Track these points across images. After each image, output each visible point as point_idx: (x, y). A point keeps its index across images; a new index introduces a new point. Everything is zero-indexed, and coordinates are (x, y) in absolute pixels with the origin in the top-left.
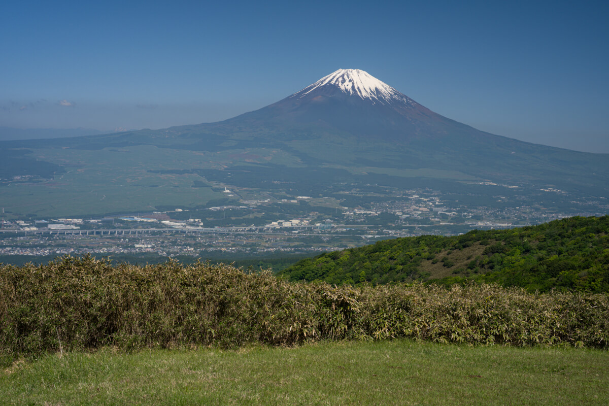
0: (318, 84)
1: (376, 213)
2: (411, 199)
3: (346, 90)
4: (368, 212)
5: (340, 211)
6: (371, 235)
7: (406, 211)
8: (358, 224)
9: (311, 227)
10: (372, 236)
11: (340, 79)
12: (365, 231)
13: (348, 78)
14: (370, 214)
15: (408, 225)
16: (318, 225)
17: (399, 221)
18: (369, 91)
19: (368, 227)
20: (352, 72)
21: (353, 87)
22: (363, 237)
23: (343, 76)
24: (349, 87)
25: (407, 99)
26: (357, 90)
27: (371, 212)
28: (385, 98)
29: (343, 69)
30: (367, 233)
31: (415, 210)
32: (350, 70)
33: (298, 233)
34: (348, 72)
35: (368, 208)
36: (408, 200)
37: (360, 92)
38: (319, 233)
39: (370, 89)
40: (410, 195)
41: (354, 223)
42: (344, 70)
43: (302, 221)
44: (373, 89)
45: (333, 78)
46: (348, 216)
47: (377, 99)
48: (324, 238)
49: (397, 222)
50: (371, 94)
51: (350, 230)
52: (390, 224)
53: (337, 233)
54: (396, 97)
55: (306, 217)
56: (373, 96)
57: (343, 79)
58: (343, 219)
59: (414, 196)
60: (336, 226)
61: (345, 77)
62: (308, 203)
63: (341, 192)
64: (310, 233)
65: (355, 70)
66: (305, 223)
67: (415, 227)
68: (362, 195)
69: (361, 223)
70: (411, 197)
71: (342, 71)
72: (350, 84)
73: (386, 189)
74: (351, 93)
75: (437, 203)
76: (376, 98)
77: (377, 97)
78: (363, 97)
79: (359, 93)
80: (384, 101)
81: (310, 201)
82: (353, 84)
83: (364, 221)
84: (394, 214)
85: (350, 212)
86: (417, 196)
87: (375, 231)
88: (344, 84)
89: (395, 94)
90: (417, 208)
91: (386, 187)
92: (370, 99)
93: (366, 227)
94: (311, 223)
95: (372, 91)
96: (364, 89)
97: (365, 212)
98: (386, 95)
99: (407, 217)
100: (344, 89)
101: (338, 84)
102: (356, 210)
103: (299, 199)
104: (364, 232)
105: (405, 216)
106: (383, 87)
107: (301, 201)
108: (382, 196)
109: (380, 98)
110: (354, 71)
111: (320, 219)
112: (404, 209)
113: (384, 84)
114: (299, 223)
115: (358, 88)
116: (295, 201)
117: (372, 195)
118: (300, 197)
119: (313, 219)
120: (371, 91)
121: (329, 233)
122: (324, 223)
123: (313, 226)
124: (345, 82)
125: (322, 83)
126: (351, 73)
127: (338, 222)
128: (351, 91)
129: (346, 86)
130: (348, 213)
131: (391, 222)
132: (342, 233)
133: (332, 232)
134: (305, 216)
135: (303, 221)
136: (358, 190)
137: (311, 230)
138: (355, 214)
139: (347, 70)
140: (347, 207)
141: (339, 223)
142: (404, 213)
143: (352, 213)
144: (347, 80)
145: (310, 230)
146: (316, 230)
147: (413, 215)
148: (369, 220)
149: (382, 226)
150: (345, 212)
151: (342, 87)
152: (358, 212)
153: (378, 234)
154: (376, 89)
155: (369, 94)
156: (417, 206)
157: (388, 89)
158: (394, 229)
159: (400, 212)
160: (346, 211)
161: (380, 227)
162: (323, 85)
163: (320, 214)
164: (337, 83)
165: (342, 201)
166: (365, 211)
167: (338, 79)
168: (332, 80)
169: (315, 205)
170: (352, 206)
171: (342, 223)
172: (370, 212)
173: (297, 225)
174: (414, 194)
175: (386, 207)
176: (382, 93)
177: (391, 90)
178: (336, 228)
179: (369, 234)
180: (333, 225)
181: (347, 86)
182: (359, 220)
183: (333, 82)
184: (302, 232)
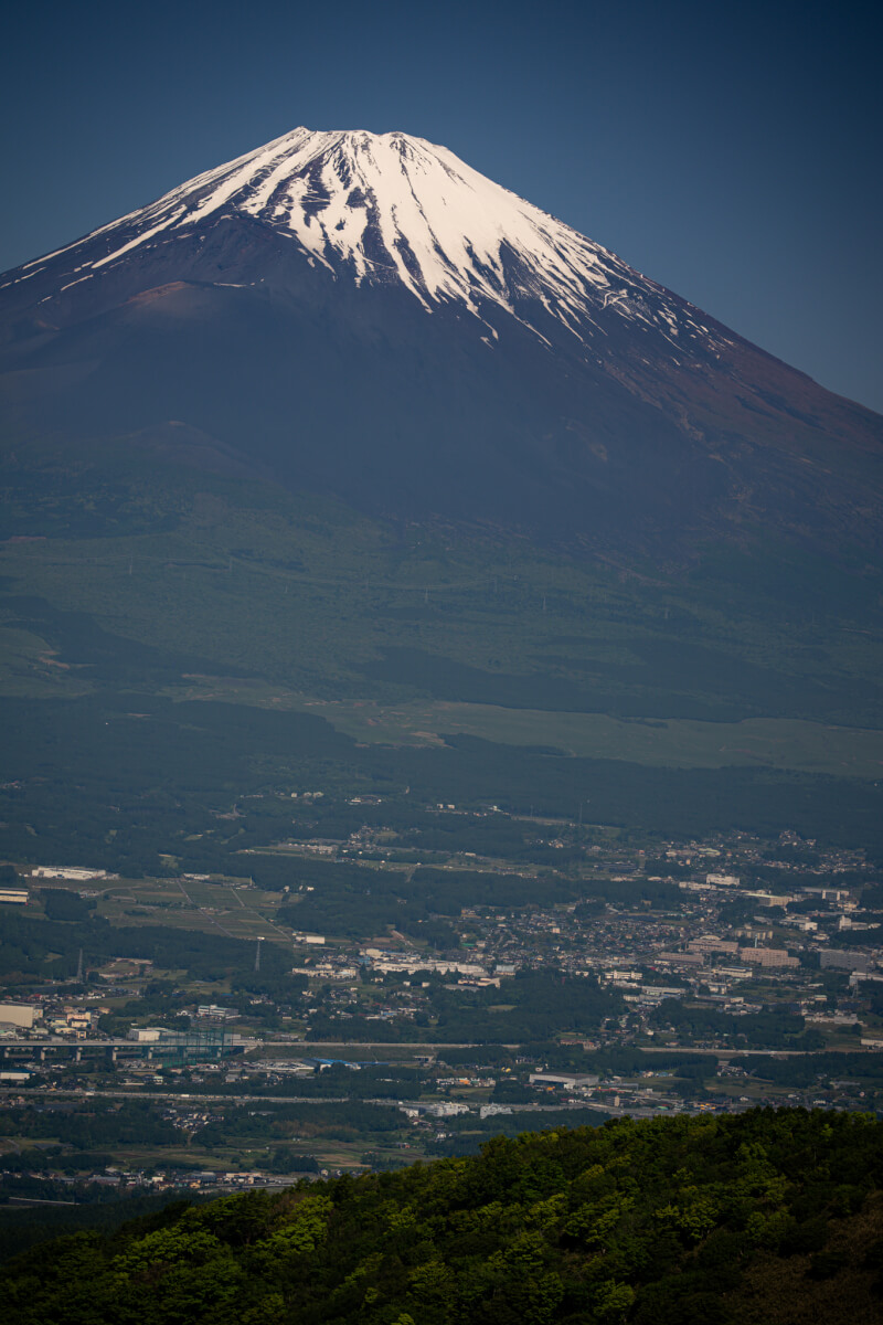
0: (168, 214)
1: (491, 972)
2: (694, 898)
3: (332, 252)
4: (443, 968)
5: (281, 957)
6: (459, 1099)
7: (663, 961)
8: (381, 1032)
9: (109, 1049)
10: (465, 1109)
11: (299, 189)
12: (422, 1074)
13: (346, 181)
14: (455, 977)
15: (673, 1048)
16: (149, 1036)
17: (623, 1024)
18: (463, 262)
19: (441, 1055)
20: (365, 147)
21: (372, 237)
22: (413, 1113)
23: (314, 168)
24: (350, 239)
25: (681, 317)
26: (396, 256)
27: (463, 969)
28: (554, 304)
29: (313, 128)
30: (432, 1088)
31: (716, 958)
32: (358, 136)
33: (27, 1084)
34: (348, 149)
35: (445, 945)
36: (678, 898)
37: (412, 265)
38: (151, 1087)
39: (470, 251)
40: (684, 874)
41: (357, 1029)
42: (319, 134)
43: (53, 1011)
44: (488, 249)
45: (257, 182)
46: (327, 987)
47: (509, 309)
48: (184, 1113)
49: (613, 1026)
50: (474, 281)
51: (338, 1069)
52: (567, 1039)
53: (257, 1085)
54: (616, 300)
55: (79, 990)
56: (488, 290)
57: (316, 184)
58: (298, 1007)
59: (711, 878)
60: (251, 1044)
61: (329, 175)
62: (92, 904)
63: (291, 846)
64: (100, 1087)
65: (387, 138)
66: (75, 1022)
67: (714, 1059)
68: (408, 869)
69: (404, 1030)
70: (696, 886)
71: (312, 143)
72: (357, 220)
73: (551, 834)
74: (361, 268)
75: (844, 923)
76: (502, 302)
77: (511, 301)
78: (426, 295)
79: (404, 274)
80: (547, 322)
81: (106, 897)
82: (373, 216)
83: (421, 1020)
84: (592, 982)
85: (340, 966)
86: (729, 880)
87: (483, 1076)
88: (323, 215)
89: (616, 284)
90: (731, 947)
91: (549, 822)
92: (471, 307)
93: (427, 1054)
94: (105, 1026)
95: (484, 260)
96: (438, 249)
97: (428, 966)
98: (561, 290)
99: (669, 1003)
100: (321, 246)
101: (287, 216)
102: (374, 953)
103: (41, 879)
104: (416, 1085)
105: (655, 994)
106: (548, 240)
107: (57, 898)
108: (529, 872)
109: (527, 307)
110: (382, 143)
111: (159, 1005)
112: (654, 954)
113: (554, 227)
114: (36, 1023)
115: (402, 244)
116: (20, 897)
117: (464, 868)
118: (49, 873)
119: (121, 1002)
120: (476, 263)
121: (215, 1084)
122: (183, 1024)
123: (118, 1042)
124: (323, 206)
125: (193, 208)
126: (362, 157)
127: (264, 1021)
128: (358, 256)
129: (330, 230)
130: (325, 969)
131: (576, 1026)
132: (291, 1084)
133: (230, 1079)
134: (73, 981)
135: (63, 1015)
136: (388, 833)
137: (109, 1067)
138: (367, 974)
139: (337, 134)
140: (318, 933)
141: (276, 1026)
142: (651, 977)
143: (345, 973)
144: (340, 196)
145: (101, 1065)
146: (135, 1066)
147: (704, 990)
148: (444, 1002)
149: (522, 1052)
150: (311, 965)
151: (310, 237)
152: (386, 968)
153: (496, 1097)
154: (506, 250)
155: (465, 282)
156: (727, 938)
157: (572, 257)
158: (592, 1071)
159: (628, 970)
160: (316, 955)
161: (513, 1055)
162: (196, 216)
163: (159, 974)
164: (280, 210)
165: (295, 898)
166: (424, 958)
167: (283, 185)
168: (249, 190)
169: (134, 922)
170: (350, 930)
171: (291, 1028)
172: (453, 967)
173: (24, 1033)
174: (711, 865)
175: (550, 939)
176: (536, 276)
177: (594, 259)
178: (255, 1056)
179: (447, 1096)
180: (237, 1040)
181: (340, 227)
182: (388, 1014)
183: (253, 206)
184: (54, 1077)
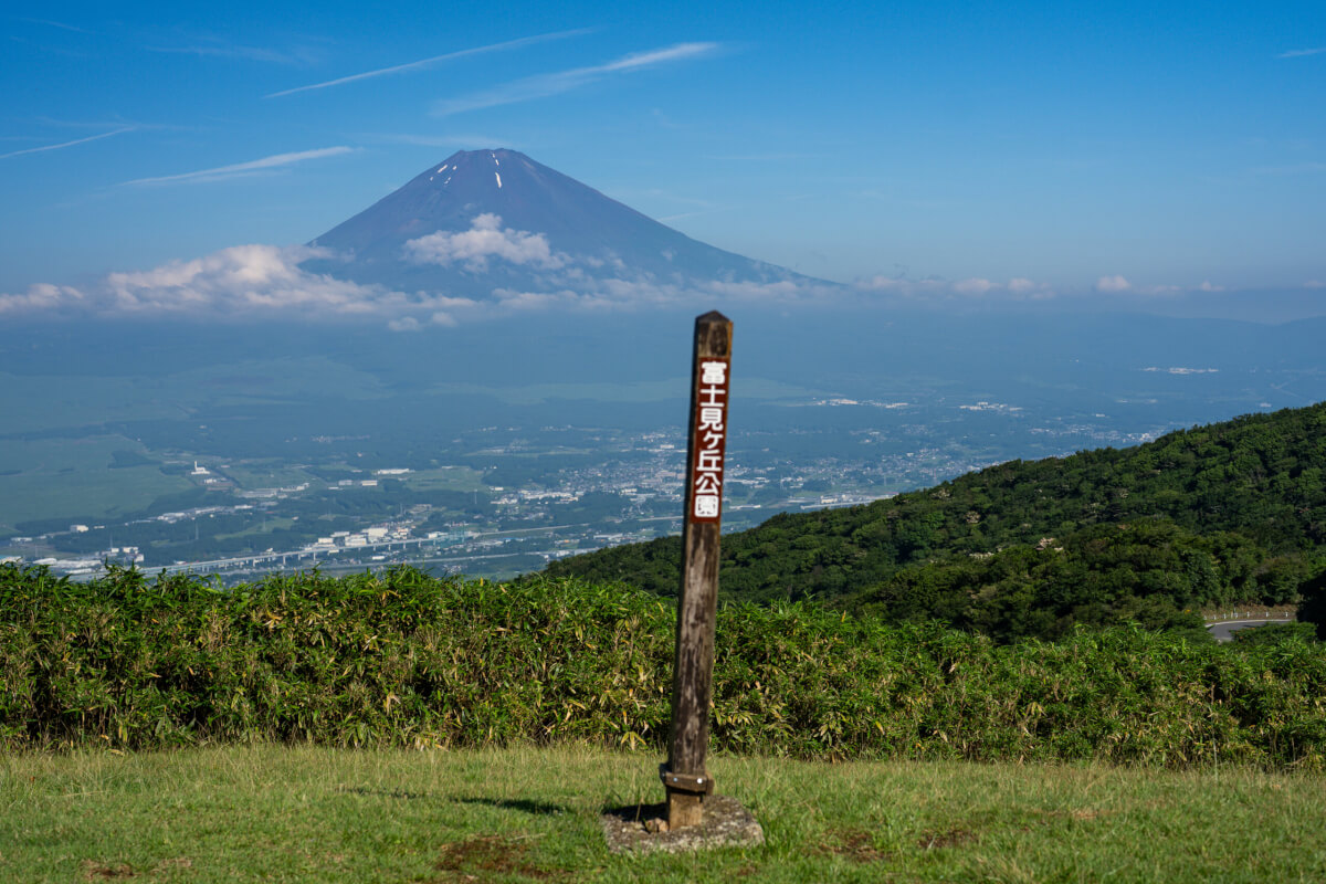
1: (574, 495)
2: (656, 455)
4: (554, 495)
5: (485, 498)
6: (564, 549)
7: (645, 484)
8: (530, 524)
9: (417, 543)
10: (568, 553)
12: (548, 540)
14: (559, 498)
15: (652, 518)
16: (432, 536)
17: (630, 510)
19: (556, 531)
22: (547, 557)
27: (562, 495)
30: (553, 546)
31: (667, 479)
33: (383, 561)
35: (552, 485)
36: (648, 456)
38: (436, 557)
40: (651, 446)
41: (521, 524)
43: (393, 529)
46: (506, 508)
48: (450, 566)
49: (626, 512)
51: (513, 541)
52: (608, 519)
53: (479, 552)
55: (401, 520)
58: (494, 517)
59: (662, 446)
60: (476, 535)
62: (404, 483)
63: (485, 452)
64: (415, 559)
66: (402, 533)
67: (670, 521)
68: (536, 455)
69: (540, 522)
70: (656, 451)
73: (594, 435)
81: (409, 480)
83: (546, 518)
84: (616, 495)
85: (510, 499)
86: (670, 446)
87: (574, 538)
90: (673, 474)
91: (592, 430)
93: (549, 531)
94: (414, 534)
97: (547, 495)
99: (648, 500)
102: (525, 492)
103: (382, 475)
104: (546, 544)
105: (643, 497)
107: (388, 483)
108: (587, 451)
111: (436, 523)
112: (641, 480)
114: (386, 535)
116: (374, 483)
117: (558, 453)
118: (385, 472)
119: (420, 523)
121: (462, 553)
122: (446, 530)
123: (420, 540)
127: (481, 525)
130: (504, 501)
131: (612, 514)
132: (495, 550)
133: (469, 550)
134: (399, 516)
135: (396, 530)
136: (524, 442)
137: (418, 550)
138: (522, 501)
140: (499, 485)
141: (485, 526)
142: (640, 490)
143: (514, 501)
145: (413, 548)
146: (430, 548)
147: (663, 493)
148: (557, 512)
149: (589, 527)
150: (499, 499)
152: (530, 497)
153: (580, 546)
156: (671, 470)
158: (619, 531)
159: (632, 487)
160: (499, 496)
161: (586, 528)
163: (434, 509)
165: (489, 472)
166: (546, 492)
169: (423, 489)
170: (513, 483)
171: (492, 527)
172: (558, 494)
173: (381, 540)
174: (662, 441)
175: (597, 478)
178: (479, 539)
179: (561, 548)
180: (470, 534)
182: (533, 516)
184: (394, 556)
